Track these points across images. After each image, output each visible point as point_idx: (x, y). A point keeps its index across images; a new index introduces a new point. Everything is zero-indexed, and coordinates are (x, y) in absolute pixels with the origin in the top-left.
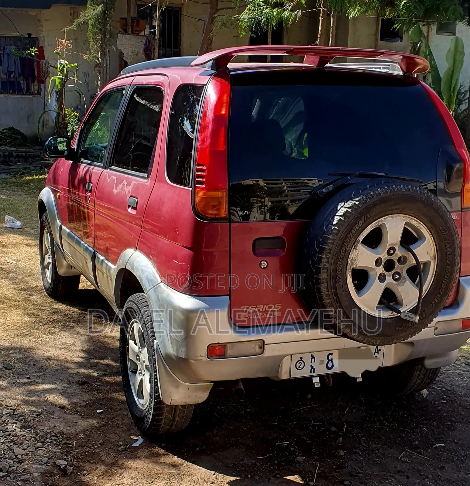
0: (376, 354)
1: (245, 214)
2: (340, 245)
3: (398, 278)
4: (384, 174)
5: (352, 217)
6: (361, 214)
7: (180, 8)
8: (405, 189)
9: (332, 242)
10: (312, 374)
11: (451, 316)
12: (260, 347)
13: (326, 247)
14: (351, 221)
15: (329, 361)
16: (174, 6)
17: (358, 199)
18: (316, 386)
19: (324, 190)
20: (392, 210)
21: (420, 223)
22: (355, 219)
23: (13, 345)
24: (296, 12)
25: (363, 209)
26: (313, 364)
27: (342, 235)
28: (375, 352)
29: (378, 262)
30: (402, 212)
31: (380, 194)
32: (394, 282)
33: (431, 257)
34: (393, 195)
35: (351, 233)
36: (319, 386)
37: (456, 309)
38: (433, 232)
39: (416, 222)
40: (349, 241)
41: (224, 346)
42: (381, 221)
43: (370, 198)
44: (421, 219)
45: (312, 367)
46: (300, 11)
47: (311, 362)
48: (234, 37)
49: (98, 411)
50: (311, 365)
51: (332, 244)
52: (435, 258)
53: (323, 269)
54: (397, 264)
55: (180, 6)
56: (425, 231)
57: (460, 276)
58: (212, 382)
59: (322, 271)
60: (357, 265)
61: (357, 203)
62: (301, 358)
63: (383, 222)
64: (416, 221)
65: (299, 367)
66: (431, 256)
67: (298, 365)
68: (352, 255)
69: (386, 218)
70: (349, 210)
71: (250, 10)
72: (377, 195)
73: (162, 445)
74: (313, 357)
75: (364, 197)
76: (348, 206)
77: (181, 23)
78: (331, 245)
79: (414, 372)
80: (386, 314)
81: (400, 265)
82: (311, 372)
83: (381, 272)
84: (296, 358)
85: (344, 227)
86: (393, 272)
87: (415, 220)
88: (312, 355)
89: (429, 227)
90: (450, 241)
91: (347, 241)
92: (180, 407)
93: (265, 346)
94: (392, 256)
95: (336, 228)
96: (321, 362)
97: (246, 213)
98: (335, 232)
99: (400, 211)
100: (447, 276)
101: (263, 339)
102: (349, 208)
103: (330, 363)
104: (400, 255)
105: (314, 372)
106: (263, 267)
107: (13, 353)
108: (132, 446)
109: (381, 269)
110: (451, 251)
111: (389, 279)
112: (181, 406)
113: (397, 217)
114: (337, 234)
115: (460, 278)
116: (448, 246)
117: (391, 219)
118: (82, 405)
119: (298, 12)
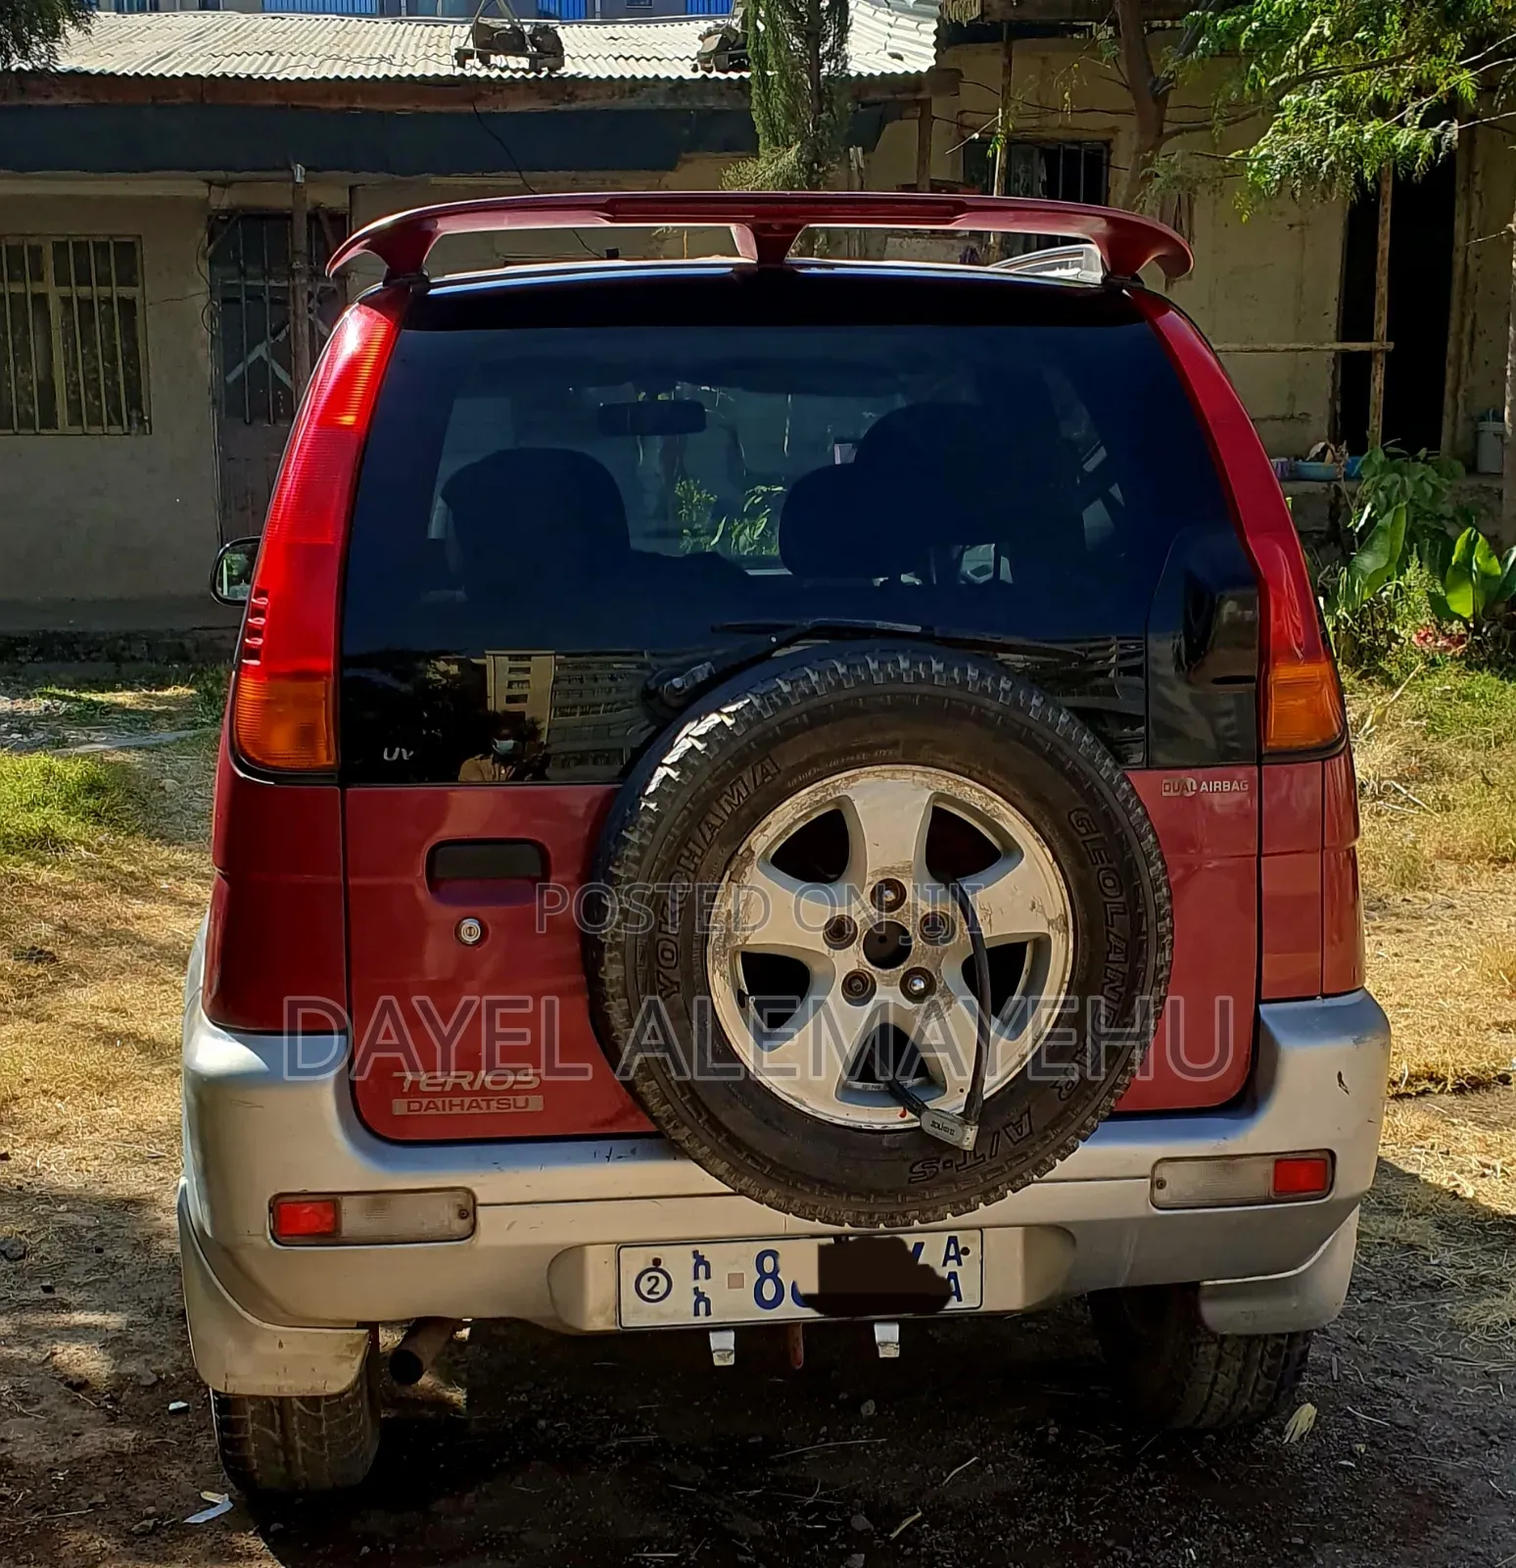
0: (952, 1263)
1: (395, 757)
2: (663, 863)
3: (922, 988)
4: (917, 629)
5: (708, 770)
6: (742, 761)
7: (1107, 143)
8: (917, 675)
9: (638, 854)
10: (702, 1319)
11: (1223, 1142)
12: (463, 1214)
13: (620, 873)
14: (704, 784)
15: (764, 1276)
16: (1086, 136)
17: (732, 708)
18: (717, 1362)
19: (677, 682)
20: (869, 749)
21: (993, 800)
22: (717, 780)
23: (90, 1187)
24: (1437, 130)
25: (748, 745)
26: (703, 1284)
27: (669, 832)
28: (947, 1258)
29: (838, 932)
30: (910, 755)
31: (814, 692)
32: (909, 1005)
33: (1050, 923)
34: (864, 698)
35: (703, 825)
36: (731, 1361)
37: (1242, 1117)
38: (1047, 833)
39: (977, 794)
40: (699, 852)
41: (331, 1202)
42: (835, 788)
43: (774, 705)
44: (994, 784)
45: (700, 1296)
46: (1455, 125)
47: (696, 1277)
48: (1291, 226)
49: (172, 1406)
50: (696, 1289)
51: (638, 861)
52: (1066, 924)
53: (610, 950)
54: (917, 943)
55: (1105, 137)
56: (1015, 825)
57: (1259, 1001)
58: (361, 1325)
59: (607, 955)
60: (747, 938)
61: (729, 722)
62: (657, 1262)
63: (844, 793)
64: (979, 791)
65: (650, 1292)
66: (1052, 917)
67: (645, 1286)
68: (725, 904)
69: (854, 778)
70: (700, 746)
71: (1285, 130)
72: (803, 695)
73: (272, 1529)
74: (700, 1260)
75: (756, 702)
76: (696, 733)
77: (1108, 190)
78: (635, 867)
79: (1199, 1344)
80: (889, 1117)
81: (928, 947)
82: (697, 1313)
83: (855, 967)
84: (636, 1261)
85: (679, 805)
86: (903, 968)
87: (972, 787)
88: (695, 1253)
89: (1031, 814)
90: (1114, 865)
91: (693, 854)
92: (297, 1404)
93: (479, 1209)
94: (895, 913)
95: (652, 806)
96: (736, 1281)
97: (401, 753)
98: (647, 819)
99: (904, 756)
100: (1113, 989)
101: (468, 1186)
102: (699, 738)
103: (769, 1285)
104: (925, 908)
105: (708, 1313)
106: (470, 940)
107: (68, 1211)
108: (187, 1521)
109: (851, 959)
110: (1120, 899)
111: (888, 993)
112: (302, 1399)
113: (898, 775)
114: (652, 828)
115: (1262, 1008)
116: (1110, 883)
117: (872, 779)
118: (142, 1383)
119: (1445, 128)
